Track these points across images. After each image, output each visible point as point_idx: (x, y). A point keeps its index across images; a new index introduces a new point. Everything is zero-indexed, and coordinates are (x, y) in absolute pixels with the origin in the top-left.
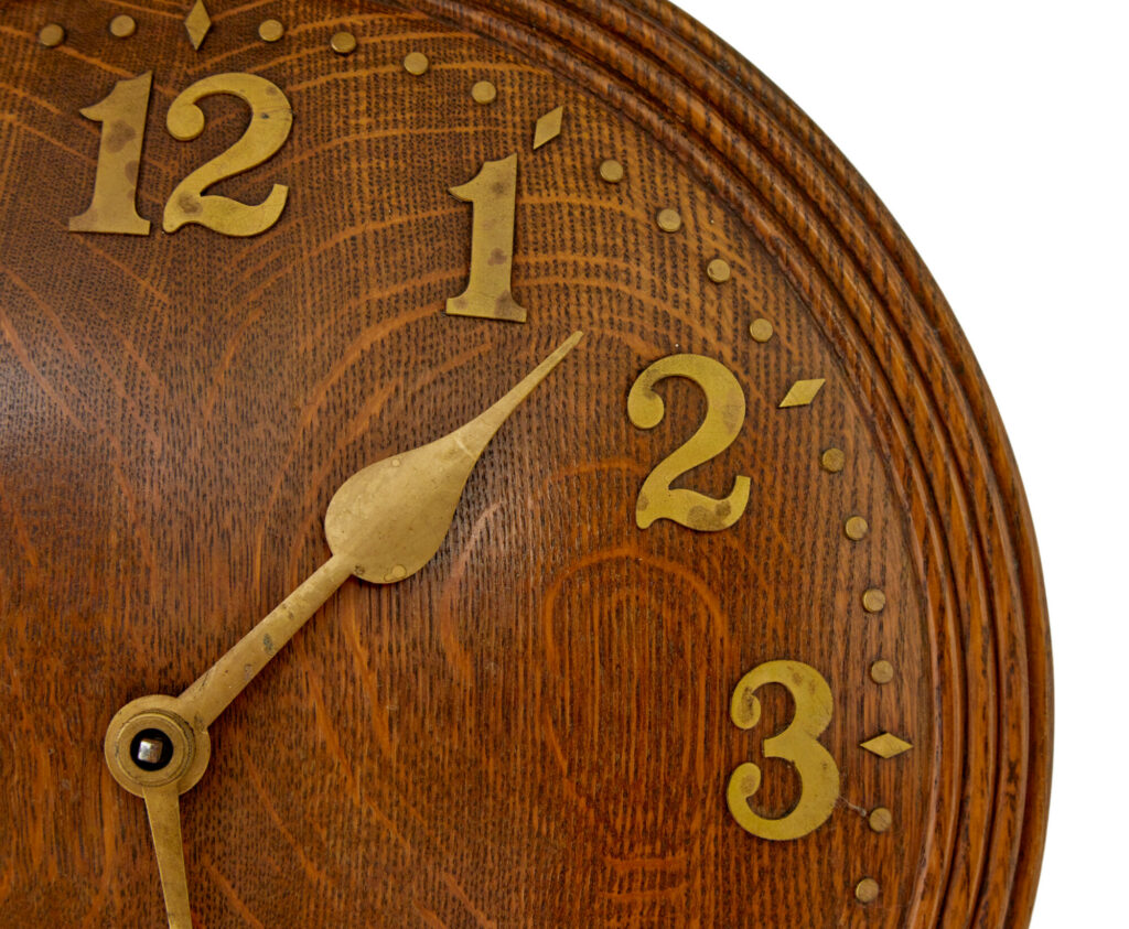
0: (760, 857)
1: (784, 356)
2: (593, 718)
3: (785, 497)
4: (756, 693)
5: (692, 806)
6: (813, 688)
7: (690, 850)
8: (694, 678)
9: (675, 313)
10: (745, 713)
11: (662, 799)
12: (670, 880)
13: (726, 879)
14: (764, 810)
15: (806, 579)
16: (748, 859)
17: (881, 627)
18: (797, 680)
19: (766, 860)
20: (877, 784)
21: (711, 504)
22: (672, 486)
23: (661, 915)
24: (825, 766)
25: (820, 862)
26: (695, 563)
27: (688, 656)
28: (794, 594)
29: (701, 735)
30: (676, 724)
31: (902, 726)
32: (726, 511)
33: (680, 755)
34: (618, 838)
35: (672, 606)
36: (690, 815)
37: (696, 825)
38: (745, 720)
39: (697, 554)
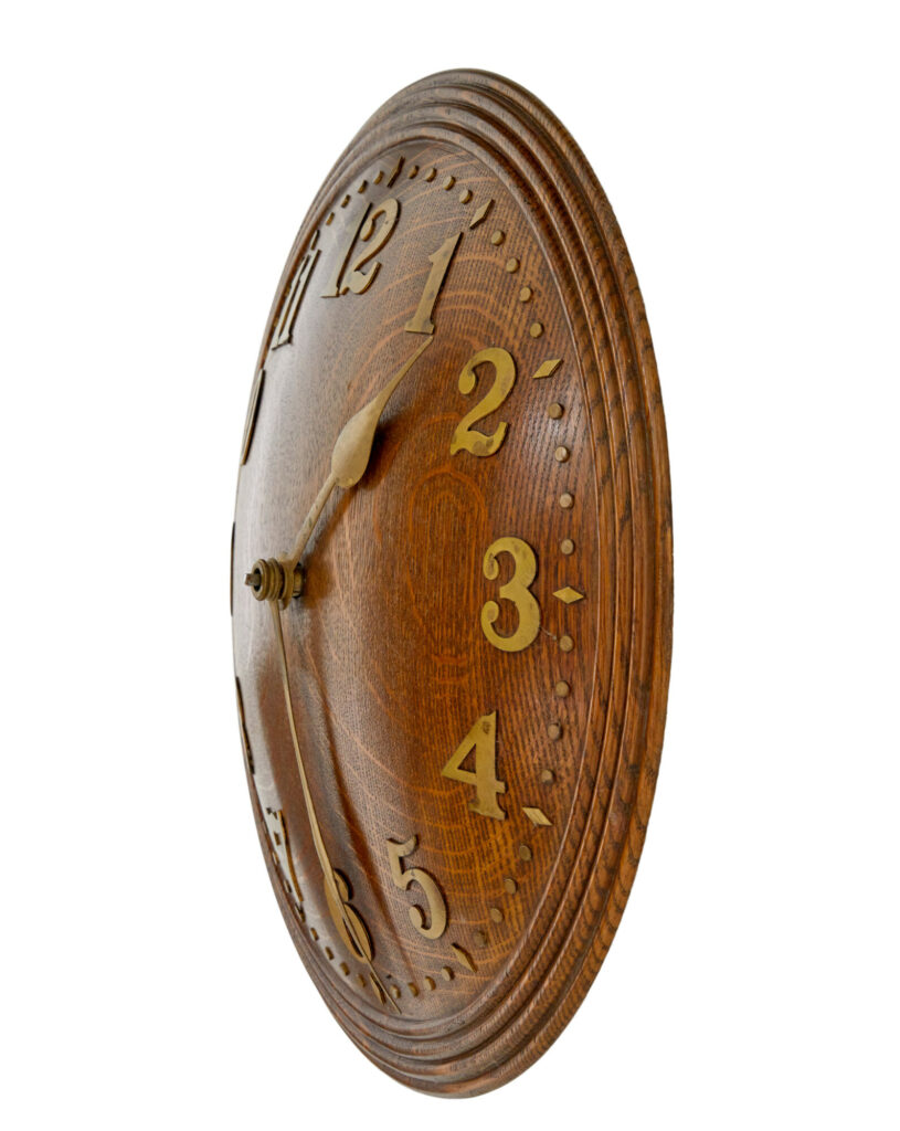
0: (503, 662)
1: (546, 345)
2: (426, 570)
3: (526, 434)
4: (496, 558)
5: (468, 627)
6: (525, 555)
7: (468, 654)
8: (470, 546)
9: (497, 323)
10: (490, 571)
11: (454, 620)
12: (460, 673)
13: (487, 673)
14: (503, 632)
15: (531, 486)
16: (497, 662)
17: (571, 517)
18: (517, 549)
19: (506, 665)
20: (566, 620)
21: (484, 439)
22: (469, 429)
23: (459, 694)
24: (531, 605)
25: (535, 668)
26: (476, 476)
27: (468, 533)
28: (523, 495)
29: (472, 583)
30: (460, 575)
31: (580, 583)
32: (490, 444)
33: (462, 594)
34: (437, 643)
35: (462, 502)
36: (467, 632)
37: (470, 638)
38: (490, 574)
39: (478, 471)
